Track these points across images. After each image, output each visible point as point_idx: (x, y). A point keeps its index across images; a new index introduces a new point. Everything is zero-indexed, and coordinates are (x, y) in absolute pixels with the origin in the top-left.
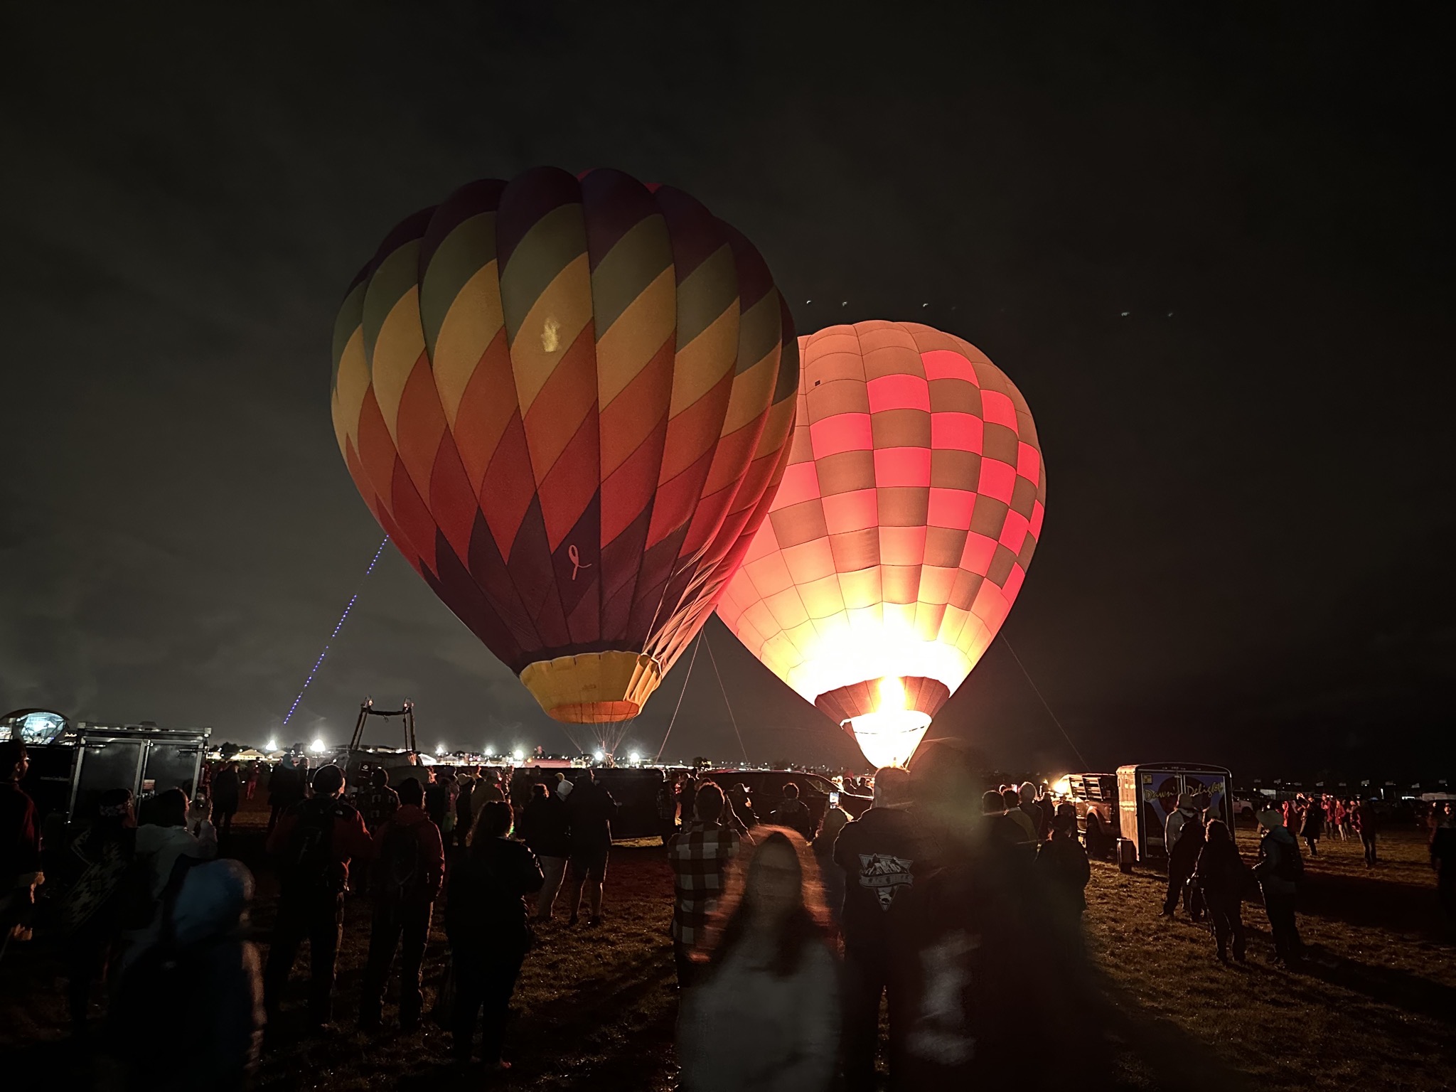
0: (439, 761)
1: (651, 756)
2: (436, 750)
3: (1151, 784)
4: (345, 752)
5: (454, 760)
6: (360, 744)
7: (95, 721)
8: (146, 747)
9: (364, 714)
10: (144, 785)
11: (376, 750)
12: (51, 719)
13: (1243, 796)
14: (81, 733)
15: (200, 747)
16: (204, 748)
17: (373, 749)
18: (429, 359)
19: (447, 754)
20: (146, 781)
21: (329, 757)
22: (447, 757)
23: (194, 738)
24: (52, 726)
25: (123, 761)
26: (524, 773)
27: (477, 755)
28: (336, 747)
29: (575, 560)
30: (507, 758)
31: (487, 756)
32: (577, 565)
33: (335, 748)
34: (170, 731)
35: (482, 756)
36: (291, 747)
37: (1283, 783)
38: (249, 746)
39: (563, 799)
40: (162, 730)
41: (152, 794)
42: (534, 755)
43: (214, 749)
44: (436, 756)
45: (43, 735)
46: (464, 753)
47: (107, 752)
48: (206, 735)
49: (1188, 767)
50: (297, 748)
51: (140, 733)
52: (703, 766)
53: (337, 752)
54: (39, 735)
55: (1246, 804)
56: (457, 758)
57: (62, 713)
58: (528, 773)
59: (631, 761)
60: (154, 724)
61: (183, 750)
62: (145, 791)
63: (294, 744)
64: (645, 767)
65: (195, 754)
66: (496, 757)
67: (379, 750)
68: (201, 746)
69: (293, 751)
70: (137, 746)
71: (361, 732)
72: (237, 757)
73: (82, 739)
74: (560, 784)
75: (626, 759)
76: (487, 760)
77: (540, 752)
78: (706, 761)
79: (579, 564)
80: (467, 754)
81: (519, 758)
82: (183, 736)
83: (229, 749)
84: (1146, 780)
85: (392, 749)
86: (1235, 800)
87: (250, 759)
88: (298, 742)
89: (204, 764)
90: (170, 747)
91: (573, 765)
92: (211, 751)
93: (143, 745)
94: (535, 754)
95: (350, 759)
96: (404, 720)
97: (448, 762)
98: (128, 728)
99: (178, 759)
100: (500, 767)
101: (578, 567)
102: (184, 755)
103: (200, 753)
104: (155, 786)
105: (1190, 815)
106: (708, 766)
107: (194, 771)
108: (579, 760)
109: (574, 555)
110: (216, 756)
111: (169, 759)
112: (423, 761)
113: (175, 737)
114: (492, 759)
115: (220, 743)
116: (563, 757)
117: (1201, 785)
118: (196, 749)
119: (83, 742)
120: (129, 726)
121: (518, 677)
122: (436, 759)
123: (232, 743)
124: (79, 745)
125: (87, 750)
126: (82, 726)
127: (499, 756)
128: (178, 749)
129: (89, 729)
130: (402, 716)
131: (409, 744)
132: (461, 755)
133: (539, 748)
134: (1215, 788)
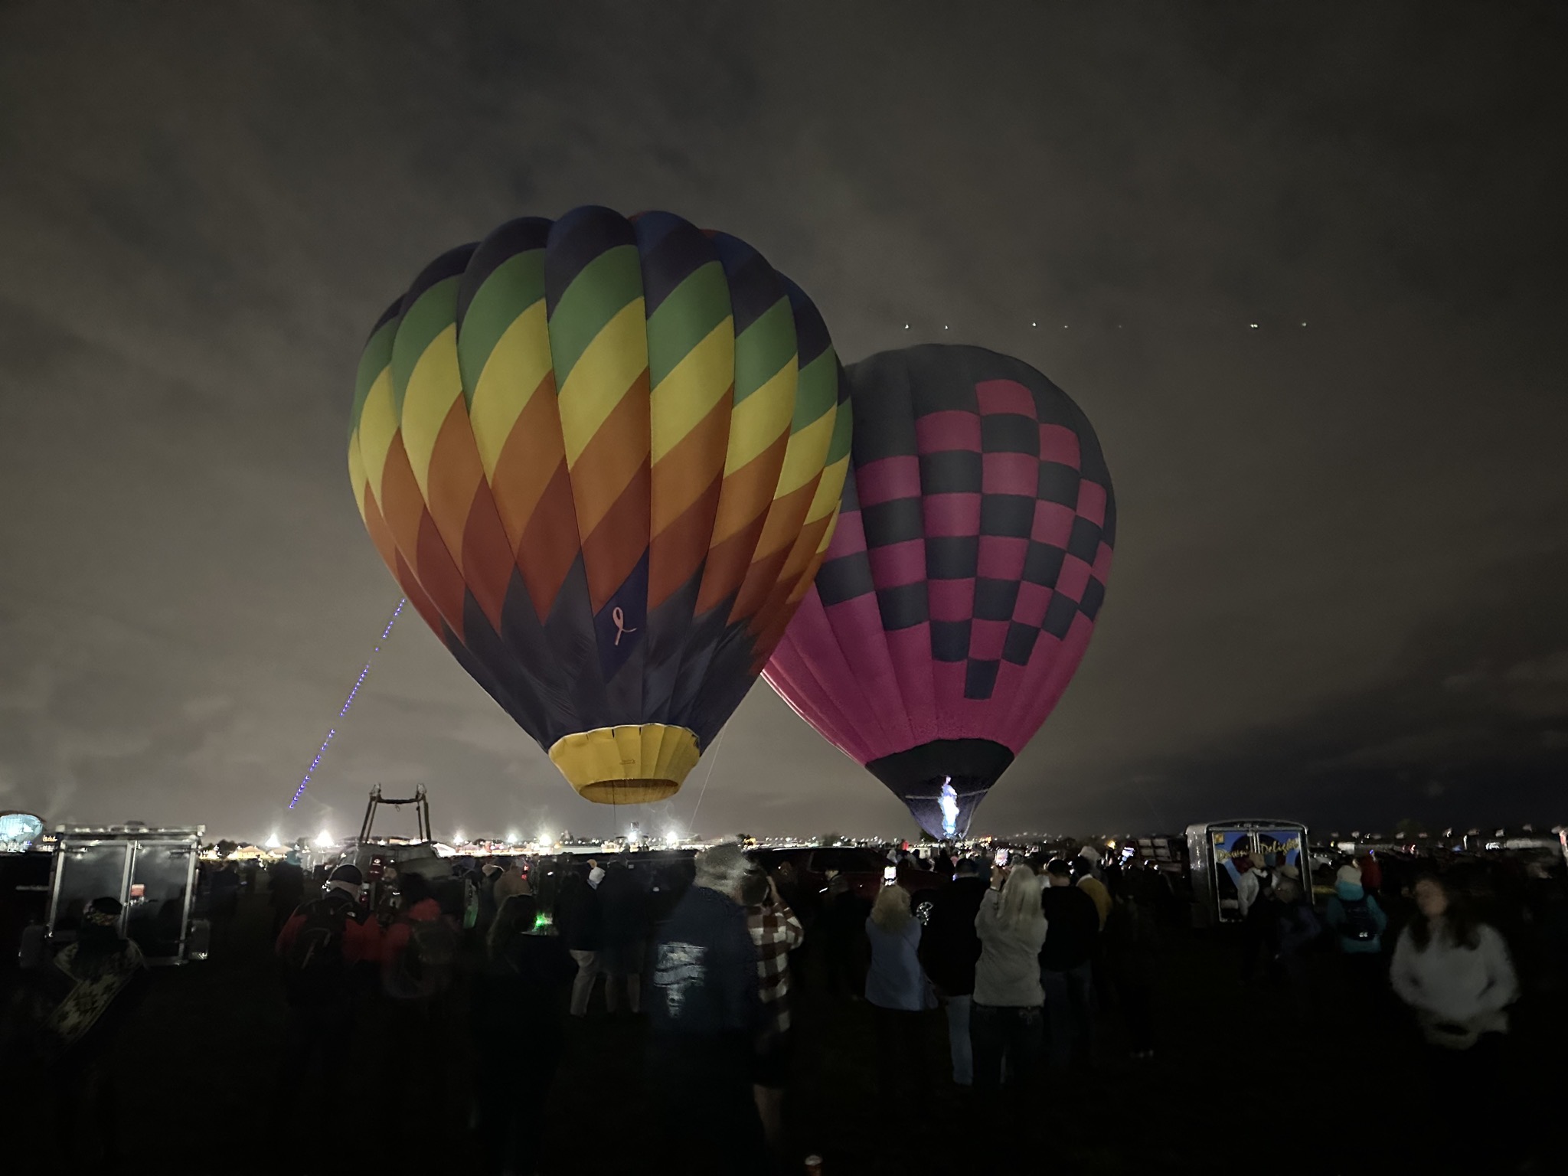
0: (457, 851)
1: (690, 835)
2: (454, 839)
3: (1223, 844)
4: (354, 845)
5: (474, 849)
6: (371, 835)
7: (74, 823)
8: (133, 849)
9: (373, 803)
10: (132, 891)
11: (388, 842)
12: (28, 823)
13: (1320, 851)
14: (60, 836)
15: (192, 847)
16: (197, 848)
17: (385, 840)
18: (466, 406)
19: (466, 842)
20: (135, 887)
21: (338, 852)
22: (466, 846)
23: (186, 837)
24: (28, 829)
25: (108, 866)
26: (551, 861)
27: (499, 842)
28: (345, 839)
29: (619, 623)
30: (532, 844)
31: (509, 844)
32: (621, 629)
33: (343, 841)
34: (160, 831)
35: (505, 844)
36: (295, 841)
37: (1362, 836)
38: (248, 843)
39: (595, 888)
40: (150, 829)
41: (141, 901)
42: (561, 840)
43: (210, 847)
44: (454, 845)
45: (18, 840)
46: (484, 841)
47: (91, 857)
48: (200, 834)
49: (1262, 824)
50: (301, 842)
51: (126, 835)
52: (745, 844)
53: (345, 845)
54: (15, 840)
55: (1323, 859)
56: (477, 846)
57: (38, 815)
58: (555, 860)
59: (668, 842)
60: (142, 824)
61: (174, 851)
62: (134, 898)
63: (297, 838)
64: (683, 847)
65: (187, 855)
66: (520, 844)
67: (392, 841)
68: (194, 846)
69: (296, 846)
70: (123, 849)
71: (371, 824)
72: (233, 856)
73: (62, 844)
74: (592, 871)
75: (662, 839)
76: (510, 848)
77: (567, 837)
78: (749, 838)
79: (624, 628)
80: (487, 842)
81: (546, 843)
82: (174, 836)
83: (226, 847)
84: (1218, 840)
85: (406, 840)
86: (1312, 856)
87: (250, 857)
88: (302, 836)
89: (199, 865)
90: (160, 848)
91: (604, 849)
92: (205, 849)
93: (130, 847)
94: (563, 839)
95: (359, 853)
96: (418, 809)
97: (467, 851)
98: (113, 830)
99: (169, 861)
100: (524, 856)
101: (622, 632)
102: (176, 856)
103: (193, 854)
104: (145, 892)
105: (1265, 874)
106: (750, 844)
107: (187, 874)
108: (611, 844)
109: (619, 618)
110: (212, 855)
111: (158, 861)
112: (439, 851)
113: (166, 837)
114: (515, 847)
115: (216, 841)
116: (593, 841)
117: (1275, 843)
118: (189, 849)
119: (63, 846)
120: (113, 826)
121: (547, 753)
122: (454, 848)
123: (228, 840)
124: (58, 850)
125: (69, 855)
126: (61, 829)
127: (523, 842)
128: (169, 849)
129: (70, 832)
130: (415, 804)
131: (424, 834)
132: (482, 843)
133: (566, 832)
134: (1290, 844)
